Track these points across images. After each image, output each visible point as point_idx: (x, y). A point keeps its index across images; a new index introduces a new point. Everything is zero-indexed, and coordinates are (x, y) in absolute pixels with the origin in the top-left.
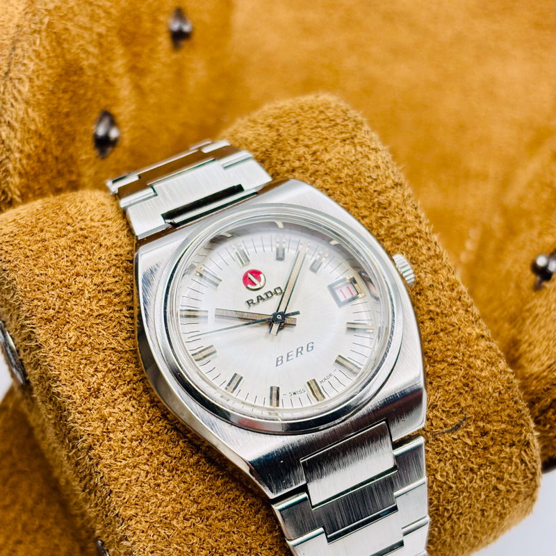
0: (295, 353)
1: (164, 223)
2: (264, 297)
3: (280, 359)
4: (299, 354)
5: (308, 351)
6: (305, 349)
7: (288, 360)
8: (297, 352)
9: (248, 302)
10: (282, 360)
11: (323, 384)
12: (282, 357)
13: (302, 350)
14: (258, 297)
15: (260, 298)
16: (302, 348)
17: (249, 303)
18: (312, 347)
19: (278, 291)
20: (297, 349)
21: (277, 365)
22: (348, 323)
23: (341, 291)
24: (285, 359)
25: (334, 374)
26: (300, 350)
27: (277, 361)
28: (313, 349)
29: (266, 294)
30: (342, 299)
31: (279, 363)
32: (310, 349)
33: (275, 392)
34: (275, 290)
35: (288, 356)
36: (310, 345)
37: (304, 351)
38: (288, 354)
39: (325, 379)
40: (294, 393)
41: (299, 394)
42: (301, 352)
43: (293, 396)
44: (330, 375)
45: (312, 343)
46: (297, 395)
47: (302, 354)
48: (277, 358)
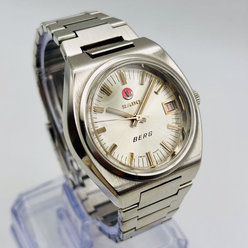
0: (143, 136)
1: (82, 52)
3: (136, 138)
4: (145, 137)
5: (149, 136)
6: (148, 134)
8: (144, 136)
9: (123, 106)
10: (136, 139)
11: (154, 154)
12: (137, 137)
13: (146, 135)
16: (147, 134)
20: (144, 134)
23: (167, 106)
24: (138, 139)
25: (160, 149)
27: (134, 139)
28: (151, 135)
29: (132, 103)
31: (135, 140)
32: (150, 135)
34: (137, 101)
35: (140, 137)
36: (151, 133)
37: (147, 136)
38: (140, 136)
39: (155, 152)
40: (141, 157)
41: (143, 158)
42: (146, 136)
43: (140, 158)
44: (158, 150)
45: (152, 132)
46: (142, 158)
47: (146, 137)
48: (134, 138)
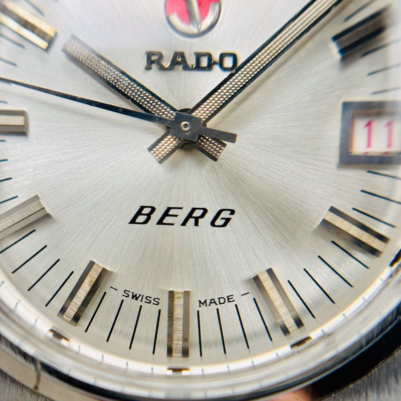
0: (183, 214)
2: (191, 61)
3: (146, 211)
4: (192, 221)
5: (213, 224)
6: (210, 216)
7: (160, 222)
8: (190, 216)
9: (149, 55)
10: (149, 216)
11: (203, 309)
12: (153, 209)
13: (202, 216)
14: (176, 54)
15: (179, 60)
16: (205, 211)
17: (153, 60)
18: (228, 220)
19: (228, 62)
20: (194, 210)
21: (133, 221)
22: (333, 210)
23: (369, 124)
24: (156, 217)
25: (238, 299)
26: (197, 213)
27: (139, 213)
28: (224, 225)
29: (199, 56)
30: (359, 147)
31: (141, 219)
32: (219, 222)
33: (93, 275)
34: (222, 56)
35: (166, 214)
36: (225, 214)
37: (206, 221)
38: (169, 209)
39: (213, 301)
40: (135, 297)
41: (143, 304)
42: (197, 219)
43: (129, 301)
44: (229, 299)
45: (233, 212)
46: (138, 303)
47: (196, 224)
48: (142, 208)
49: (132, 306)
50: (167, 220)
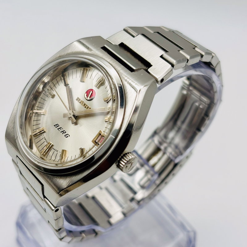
3: (58, 125)
4: (62, 132)
6: (66, 134)
7: (58, 129)
8: (63, 131)
11: (52, 149)
13: (65, 133)
18: (68, 137)
20: (64, 131)
21: (55, 126)
24: (58, 127)
26: (64, 132)
28: (66, 137)
31: (56, 126)
32: (66, 136)
35: (60, 128)
36: (68, 135)
37: (64, 134)
38: (61, 128)
39: (55, 149)
40: (45, 139)
43: (44, 139)
44: (57, 151)
46: (45, 141)
48: (58, 124)
49: (44, 140)
50: (59, 129)
